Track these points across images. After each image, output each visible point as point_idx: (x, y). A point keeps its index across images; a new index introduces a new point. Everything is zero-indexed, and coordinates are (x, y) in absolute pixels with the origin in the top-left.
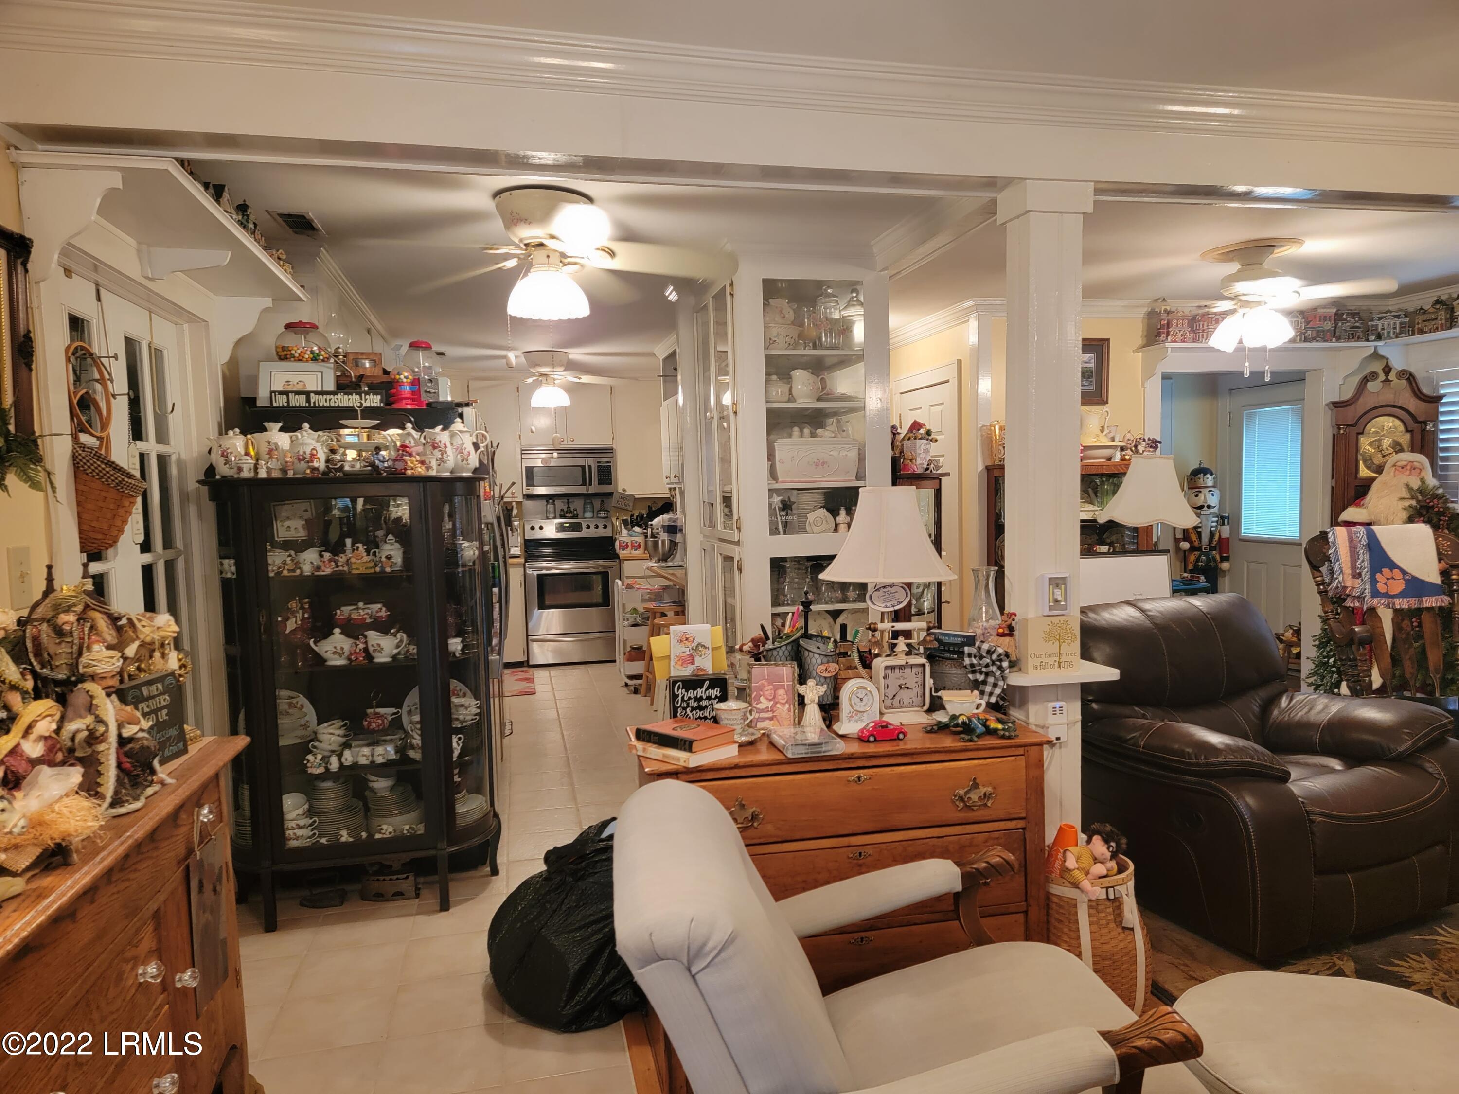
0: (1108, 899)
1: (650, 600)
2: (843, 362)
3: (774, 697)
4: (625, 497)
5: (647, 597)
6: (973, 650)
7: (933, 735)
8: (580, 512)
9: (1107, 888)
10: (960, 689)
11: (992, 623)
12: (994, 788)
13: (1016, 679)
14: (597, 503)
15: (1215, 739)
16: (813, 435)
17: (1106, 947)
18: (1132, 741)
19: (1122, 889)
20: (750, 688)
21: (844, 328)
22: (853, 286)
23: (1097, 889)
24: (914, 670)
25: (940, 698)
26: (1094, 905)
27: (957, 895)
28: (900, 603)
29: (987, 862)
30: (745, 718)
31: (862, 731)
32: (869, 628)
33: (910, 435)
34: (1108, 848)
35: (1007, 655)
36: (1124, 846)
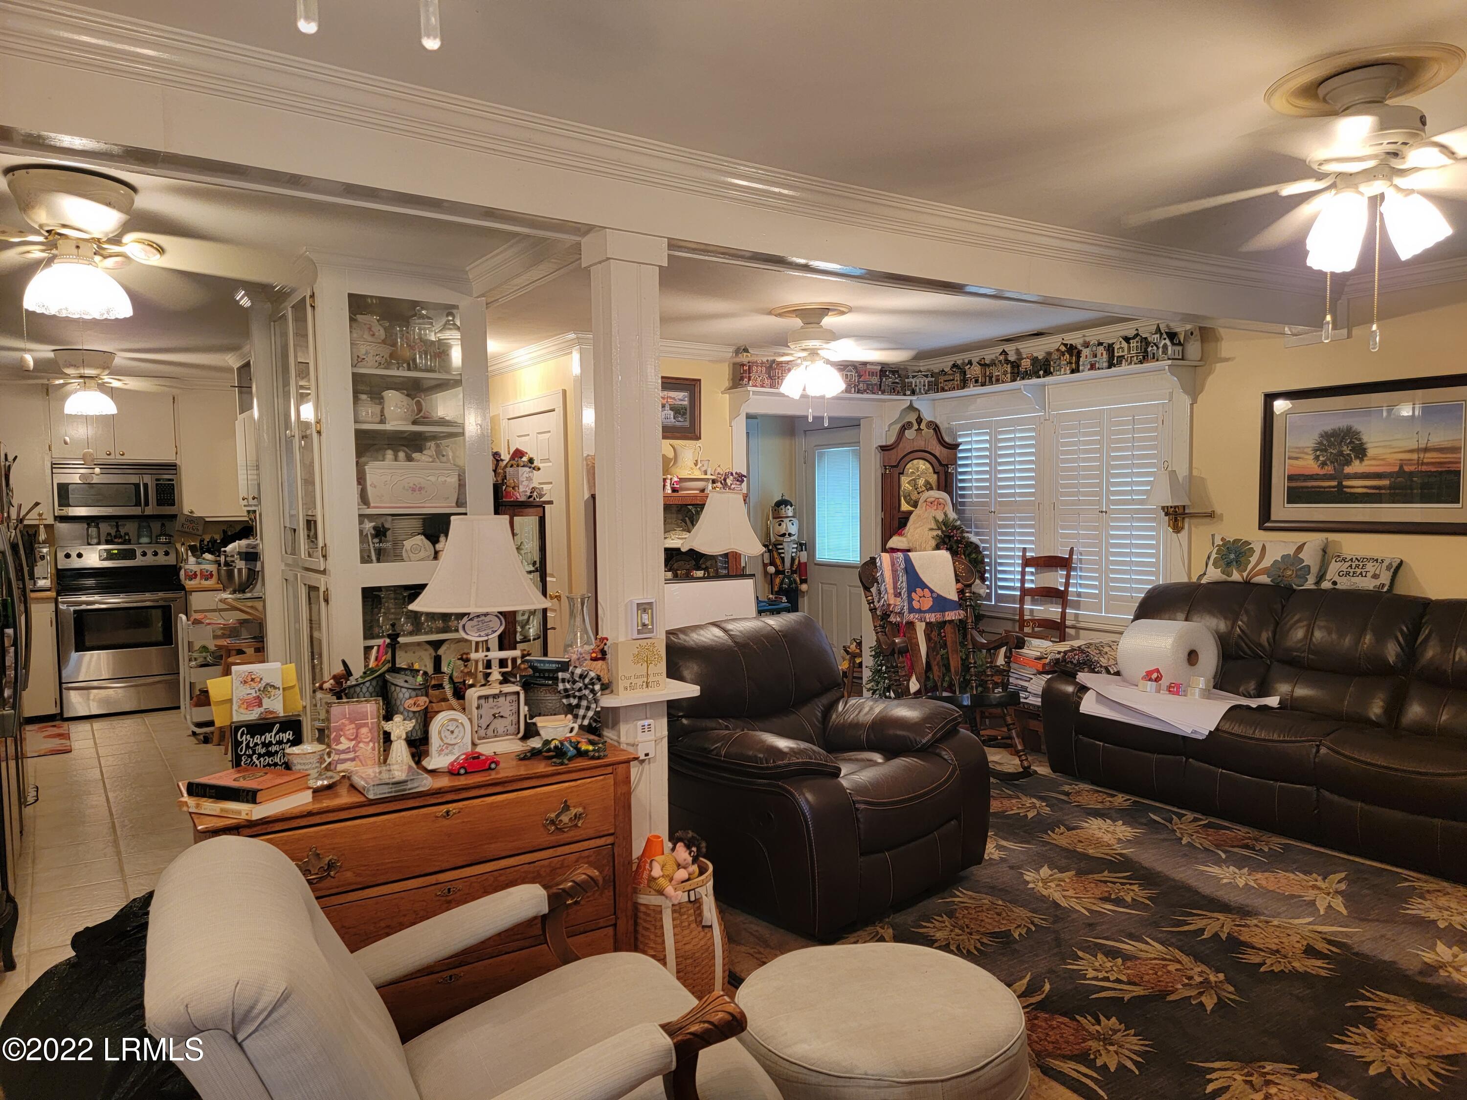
0: (690, 901)
1: (223, 636)
2: (443, 386)
3: (357, 736)
4: (192, 520)
5: (219, 633)
6: (567, 675)
7: (526, 762)
8: (133, 536)
9: (689, 891)
10: (555, 714)
11: (588, 648)
12: (584, 808)
13: (607, 701)
14: (156, 526)
15: (783, 744)
16: (409, 459)
17: (687, 947)
18: (715, 752)
19: (702, 891)
20: (328, 728)
21: (441, 351)
22: (449, 310)
23: (680, 893)
24: (509, 698)
25: (535, 724)
26: (677, 909)
27: (544, 917)
28: (494, 632)
29: (573, 881)
30: (321, 760)
31: (452, 764)
32: (461, 659)
33: (512, 462)
34: (690, 854)
35: (599, 678)
36: (704, 850)
